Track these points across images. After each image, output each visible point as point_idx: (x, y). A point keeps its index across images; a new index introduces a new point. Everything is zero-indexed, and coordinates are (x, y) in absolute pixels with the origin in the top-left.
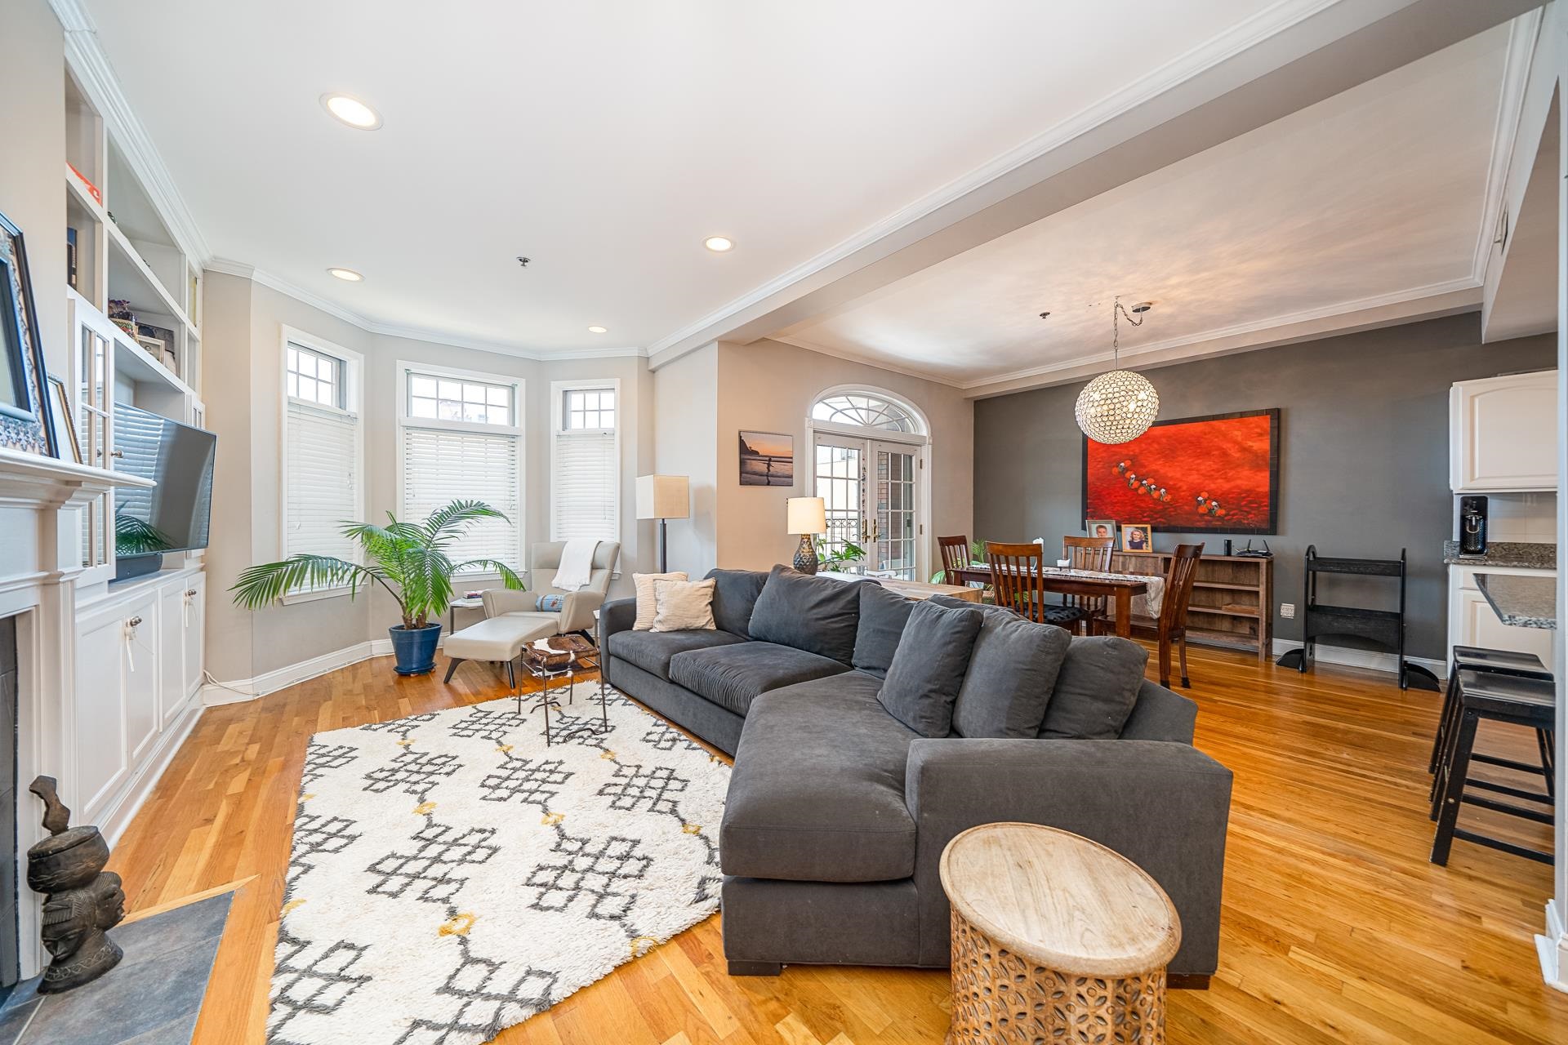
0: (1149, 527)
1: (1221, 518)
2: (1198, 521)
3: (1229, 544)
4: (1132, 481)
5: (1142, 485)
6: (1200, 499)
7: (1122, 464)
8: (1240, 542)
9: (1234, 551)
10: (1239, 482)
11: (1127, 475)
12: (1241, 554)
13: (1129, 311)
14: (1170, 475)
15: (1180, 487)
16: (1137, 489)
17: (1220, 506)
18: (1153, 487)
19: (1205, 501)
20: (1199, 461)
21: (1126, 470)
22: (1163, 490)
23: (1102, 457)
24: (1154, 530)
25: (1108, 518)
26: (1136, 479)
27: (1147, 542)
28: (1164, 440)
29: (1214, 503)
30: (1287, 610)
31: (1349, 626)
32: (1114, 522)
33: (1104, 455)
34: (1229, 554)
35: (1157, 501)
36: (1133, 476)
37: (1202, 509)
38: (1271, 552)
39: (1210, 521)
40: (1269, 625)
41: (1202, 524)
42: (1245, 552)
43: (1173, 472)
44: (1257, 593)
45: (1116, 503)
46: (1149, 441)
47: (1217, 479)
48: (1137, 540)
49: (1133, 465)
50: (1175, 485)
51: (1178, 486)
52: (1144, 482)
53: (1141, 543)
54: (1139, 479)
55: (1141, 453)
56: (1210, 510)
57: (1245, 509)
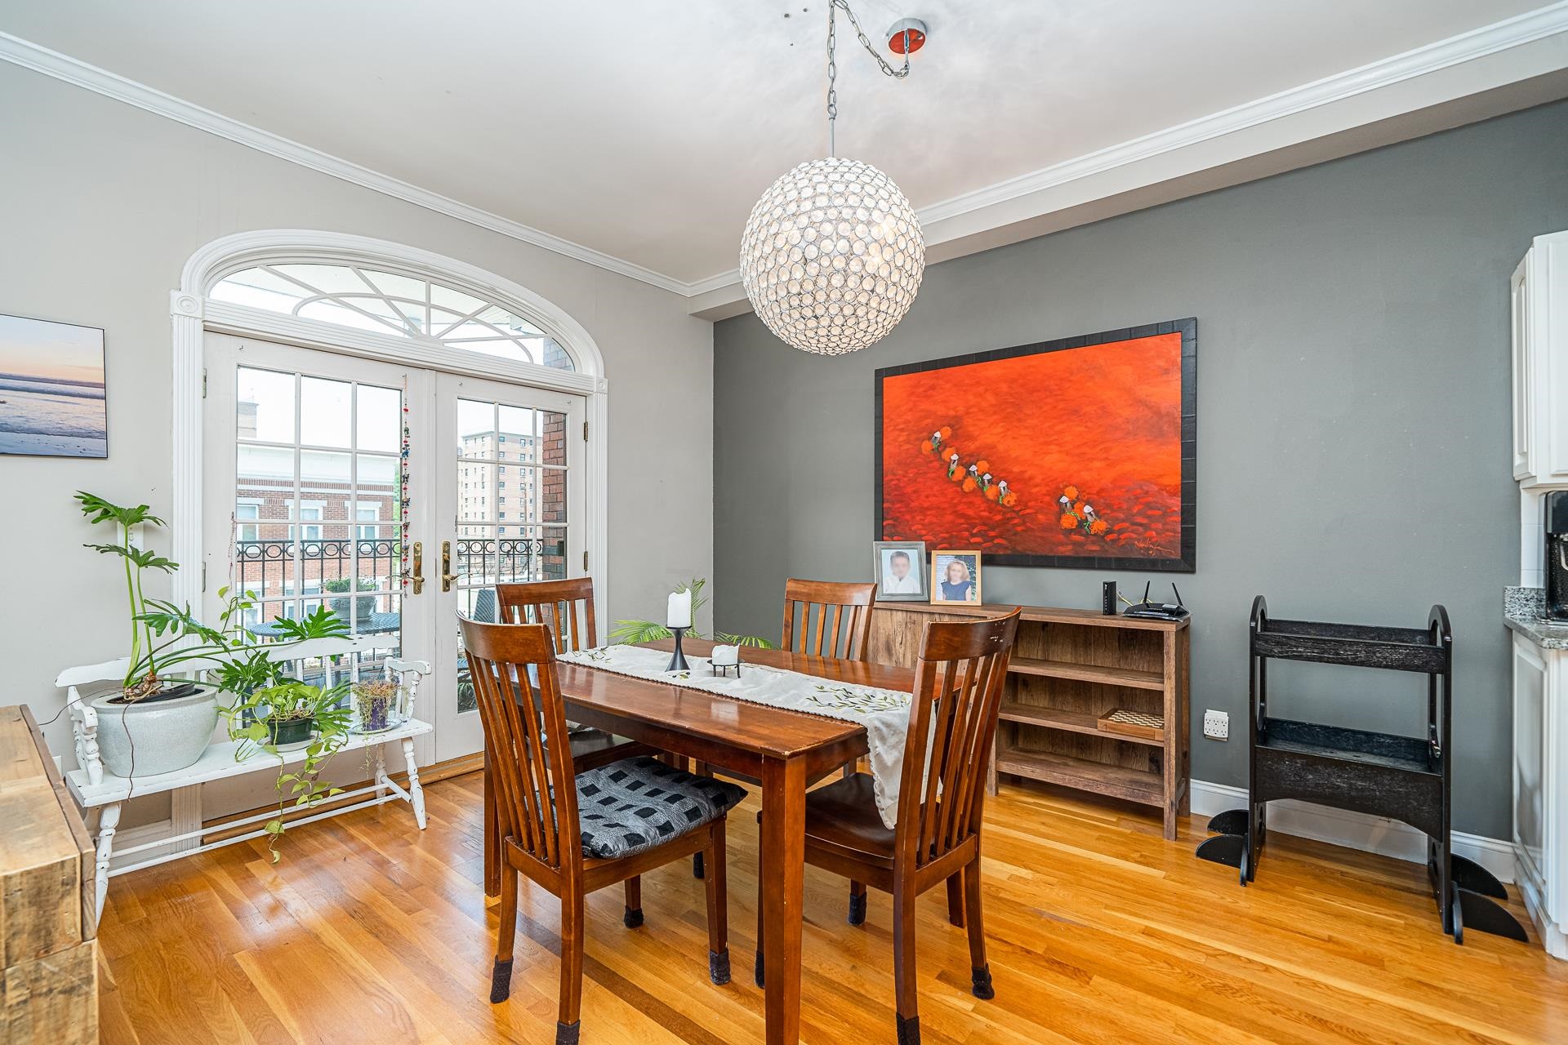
0: (978, 554)
1: (1100, 537)
2: (1062, 544)
3: (1110, 590)
4: (953, 467)
5: (969, 473)
6: (1064, 500)
7: (938, 435)
8: (1131, 587)
9: (1121, 608)
10: (1128, 467)
11: (945, 455)
12: (1132, 613)
13: (882, 45)
14: (1014, 456)
15: (1031, 478)
16: (960, 483)
17: (1097, 513)
18: (987, 477)
19: (1073, 503)
20: (1061, 427)
21: (943, 445)
22: (1003, 484)
23: (907, 422)
24: (988, 561)
25: (909, 537)
26: (960, 462)
27: (973, 585)
28: (1004, 387)
29: (1088, 509)
30: (1216, 723)
31: (1339, 782)
32: (922, 545)
33: (909, 417)
34: (1110, 609)
35: (994, 505)
36: (955, 457)
37: (1068, 521)
38: (1184, 607)
39: (1081, 545)
40: (1184, 757)
41: (1066, 550)
42: (1138, 608)
43: (1017, 448)
44: (1160, 694)
45: (928, 509)
46: (981, 389)
47: (1092, 460)
48: (956, 582)
49: (955, 436)
50: (1022, 472)
51: (1027, 475)
52: (973, 468)
53: (964, 585)
54: (965, 463)
55: (967, 413)
56: (1082, 523)
57: (1139, 520)
